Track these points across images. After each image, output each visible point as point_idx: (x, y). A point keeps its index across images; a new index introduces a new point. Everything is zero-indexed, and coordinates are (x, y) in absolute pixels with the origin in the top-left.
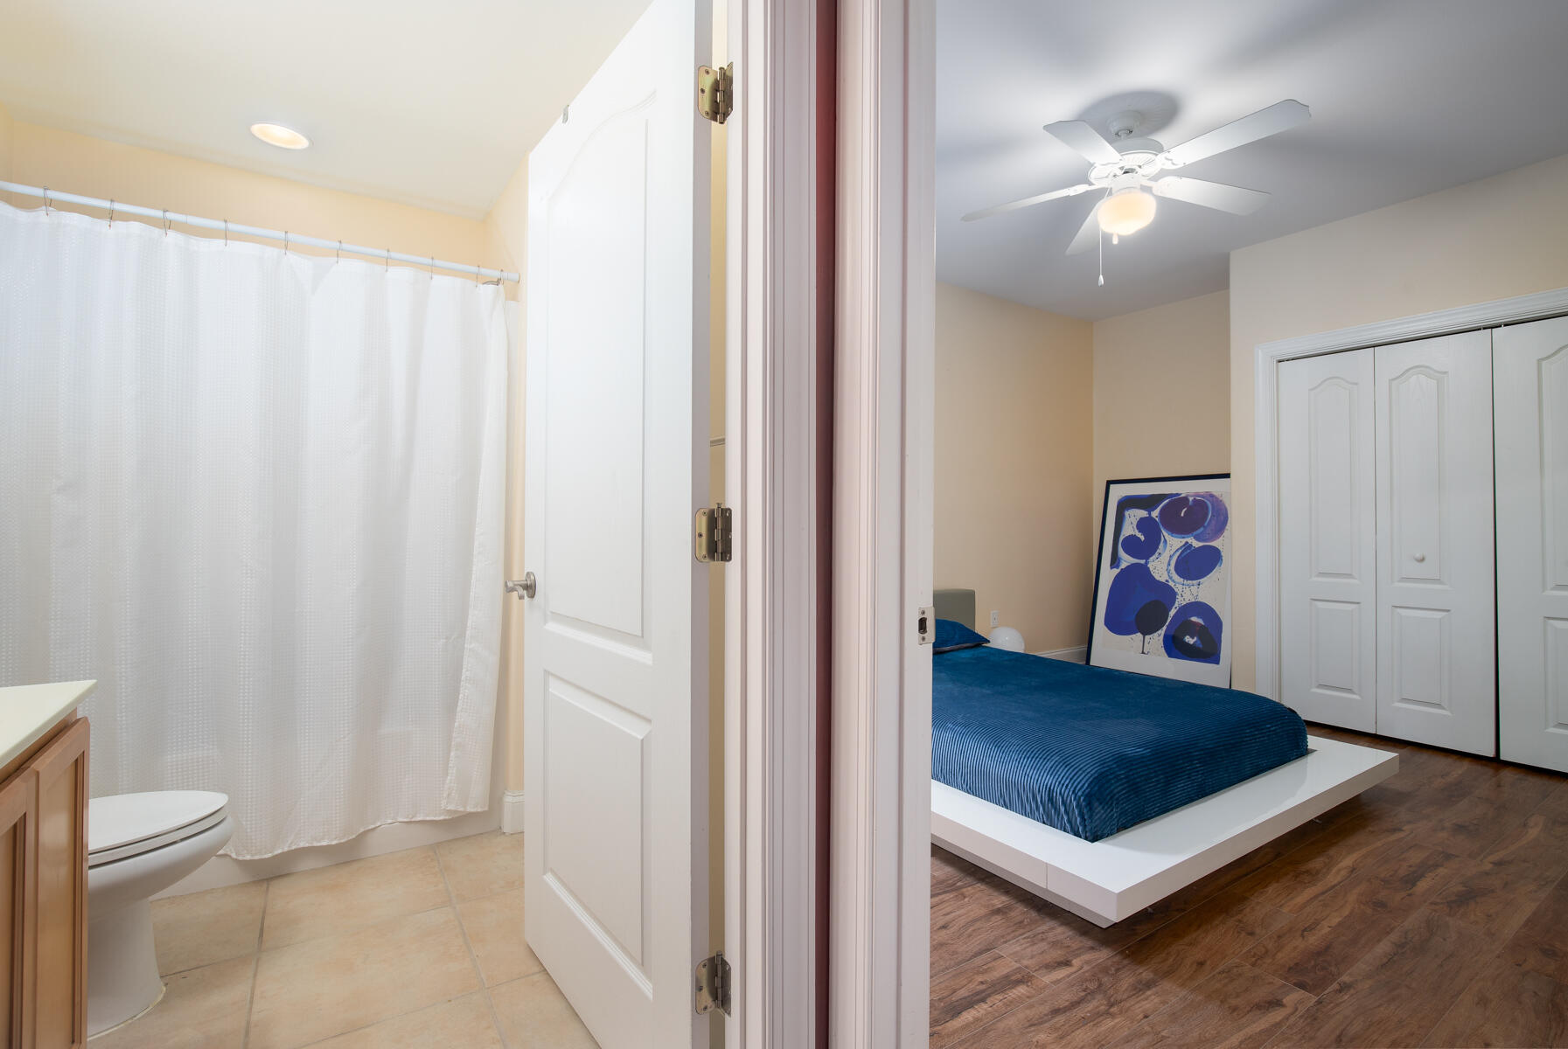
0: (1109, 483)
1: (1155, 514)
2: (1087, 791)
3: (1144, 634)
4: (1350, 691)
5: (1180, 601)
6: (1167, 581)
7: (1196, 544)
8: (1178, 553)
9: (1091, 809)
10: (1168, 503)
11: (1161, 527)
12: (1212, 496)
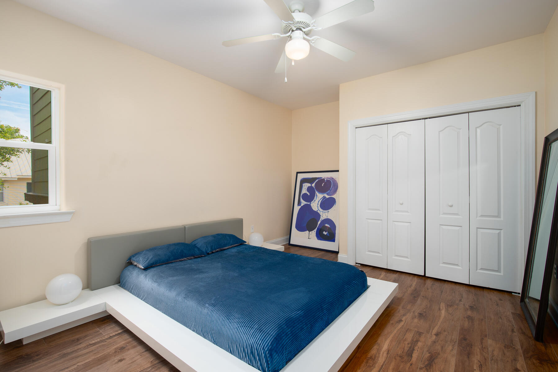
0: (297, 173)
1: (313, 185)
2: (270, 347)
3: (309, 231)
4: (379, 253)
5: (322, 218)
6: (317, 211)
7: (327, 197)
8: (321, 200)
9: (271, 357)
10: (317, 182)
11: (315, 190)
12: (333, 178)
